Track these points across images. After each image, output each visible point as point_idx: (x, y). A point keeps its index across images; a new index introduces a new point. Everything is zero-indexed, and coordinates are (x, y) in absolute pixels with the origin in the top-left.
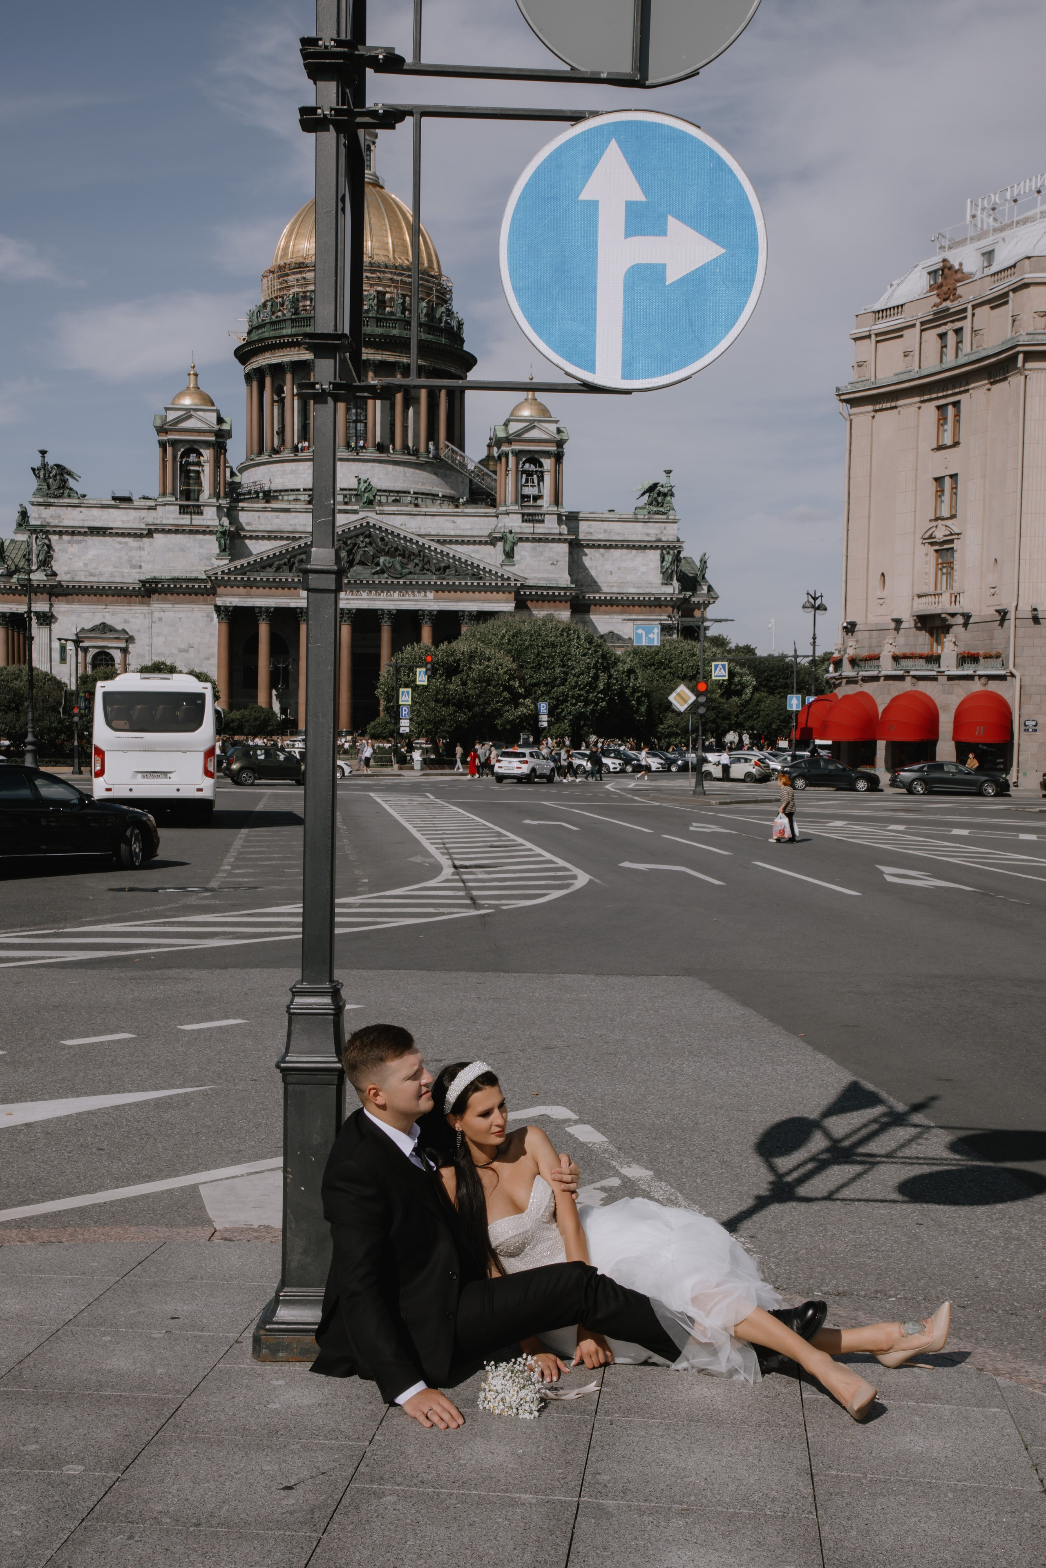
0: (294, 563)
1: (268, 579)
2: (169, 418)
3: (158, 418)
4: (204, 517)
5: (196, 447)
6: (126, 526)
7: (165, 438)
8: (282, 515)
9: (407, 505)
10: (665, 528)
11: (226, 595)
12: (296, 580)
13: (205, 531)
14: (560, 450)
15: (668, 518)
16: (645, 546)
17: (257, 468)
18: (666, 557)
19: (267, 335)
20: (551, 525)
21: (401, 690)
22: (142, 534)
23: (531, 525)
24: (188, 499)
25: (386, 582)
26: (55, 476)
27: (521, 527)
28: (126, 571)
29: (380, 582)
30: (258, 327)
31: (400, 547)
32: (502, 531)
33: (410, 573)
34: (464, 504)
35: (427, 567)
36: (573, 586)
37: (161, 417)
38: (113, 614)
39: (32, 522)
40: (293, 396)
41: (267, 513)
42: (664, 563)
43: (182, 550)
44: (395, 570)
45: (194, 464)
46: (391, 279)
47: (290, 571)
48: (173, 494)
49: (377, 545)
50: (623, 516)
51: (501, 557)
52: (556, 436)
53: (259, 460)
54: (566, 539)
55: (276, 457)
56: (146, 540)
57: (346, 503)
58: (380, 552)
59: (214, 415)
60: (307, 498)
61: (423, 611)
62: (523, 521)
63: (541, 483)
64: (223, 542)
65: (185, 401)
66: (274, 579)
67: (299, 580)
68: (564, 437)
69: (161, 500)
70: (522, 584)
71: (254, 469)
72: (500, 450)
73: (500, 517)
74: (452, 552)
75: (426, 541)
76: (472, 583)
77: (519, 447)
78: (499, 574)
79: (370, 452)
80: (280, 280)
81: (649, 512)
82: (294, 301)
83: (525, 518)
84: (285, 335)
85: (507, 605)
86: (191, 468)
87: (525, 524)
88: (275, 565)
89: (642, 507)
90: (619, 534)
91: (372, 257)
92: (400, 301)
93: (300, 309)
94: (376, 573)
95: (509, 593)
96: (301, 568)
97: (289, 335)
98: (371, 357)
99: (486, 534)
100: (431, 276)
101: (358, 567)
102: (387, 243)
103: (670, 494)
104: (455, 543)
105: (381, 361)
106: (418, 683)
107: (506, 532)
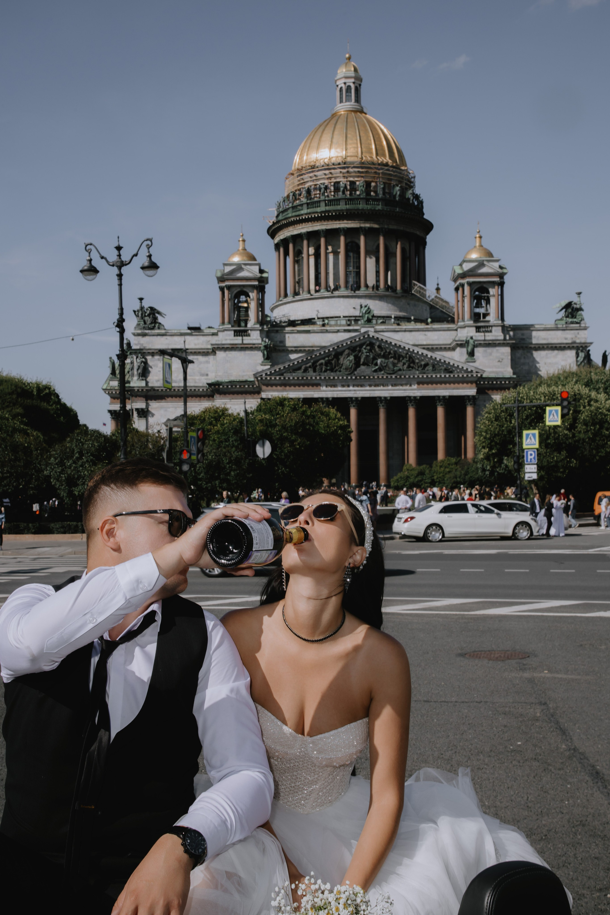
0: (316, 366)
1: (298, 378)
2: (226, 272)
3: (218, 272)
4: (251, 337)
5: (245, 289)
6: (197, 347)
7: (223, 285)
9: (392, 325)
10: (578, 333)
11: (269, 391)
12: (318, 378)
13: (252, 348)
14: (502, 280)
15: (580, 326)
16: (564, 347)
17: (284, 306)
18: (580, 354)
19: (290, 215)
20: (497, 334)
21: (525, 432)
22: (208, 352)
23: (483, 334)
24: (239, 326)
25: (383, 377)
26: (149, 315)
27: (475, 336)
28: (197, 378)
29: (378, 377)
30: (283, 212)
31: (392, 352)
32: (464, 339)
33: (400, 370)
34: (432, 322)
35: (412, 365)
36: (515, 376)
37: (220, 271)
39: (134, 347)
40: (309, 255)
41: (294, 335)
42: (579, 359)
43: (236, 361)
44: (389, 368)
45: (243, 302)
46: (375, 173)
47: (315, 371)
48: (229, 322)
49: (375, 350)
50: (547, 326)
51: (465, 356)
52: (500, 270)
53: (285, 300)
54: (508, 343)
55: (297, 298)
56: (211, 358)
57: (349, 325)
58: (379, 356)
59: (257, 267)
60: (321, 323)
61: (410, 397)
62: (476, 332)
63: (488, 306)
64: (266, 353)
65: (236, 259)
66: (303, 378)
67: (320, 378)
68: (505, 271)
69: (221, 327)
70: (481, 375)
71: (282, 307)
72: (458, 283)
73: (459, 330)
74: (430, 354)
75: (410, 347)
76: (445, 376)
77: (471, 280)
78: (465, 368)
79: (363, 291)
80: (299, 178)
81: (566, 323)
82: (309, 191)
83: (478, 329)
84: (302, 215)
85: (471, 391)
86: (240, 305)
87: (478, 334)
88: (303, 368)
89: (561, 320)
90: (545, 339)
91: (362, 158)
92: (382, 186)
93: (313, 197)
94: (375, 371)
95: (472, 382)
96: (322, 369)
97: (306, 214)
98: (363, 225)
99: (449, 342)
100: (402, 170)
101: (362, 367)
102: (372, 149)
103: (581, 309)
104: (428, 349)
105: (371, 229)
106: (548, 423)
107: (469, 338)
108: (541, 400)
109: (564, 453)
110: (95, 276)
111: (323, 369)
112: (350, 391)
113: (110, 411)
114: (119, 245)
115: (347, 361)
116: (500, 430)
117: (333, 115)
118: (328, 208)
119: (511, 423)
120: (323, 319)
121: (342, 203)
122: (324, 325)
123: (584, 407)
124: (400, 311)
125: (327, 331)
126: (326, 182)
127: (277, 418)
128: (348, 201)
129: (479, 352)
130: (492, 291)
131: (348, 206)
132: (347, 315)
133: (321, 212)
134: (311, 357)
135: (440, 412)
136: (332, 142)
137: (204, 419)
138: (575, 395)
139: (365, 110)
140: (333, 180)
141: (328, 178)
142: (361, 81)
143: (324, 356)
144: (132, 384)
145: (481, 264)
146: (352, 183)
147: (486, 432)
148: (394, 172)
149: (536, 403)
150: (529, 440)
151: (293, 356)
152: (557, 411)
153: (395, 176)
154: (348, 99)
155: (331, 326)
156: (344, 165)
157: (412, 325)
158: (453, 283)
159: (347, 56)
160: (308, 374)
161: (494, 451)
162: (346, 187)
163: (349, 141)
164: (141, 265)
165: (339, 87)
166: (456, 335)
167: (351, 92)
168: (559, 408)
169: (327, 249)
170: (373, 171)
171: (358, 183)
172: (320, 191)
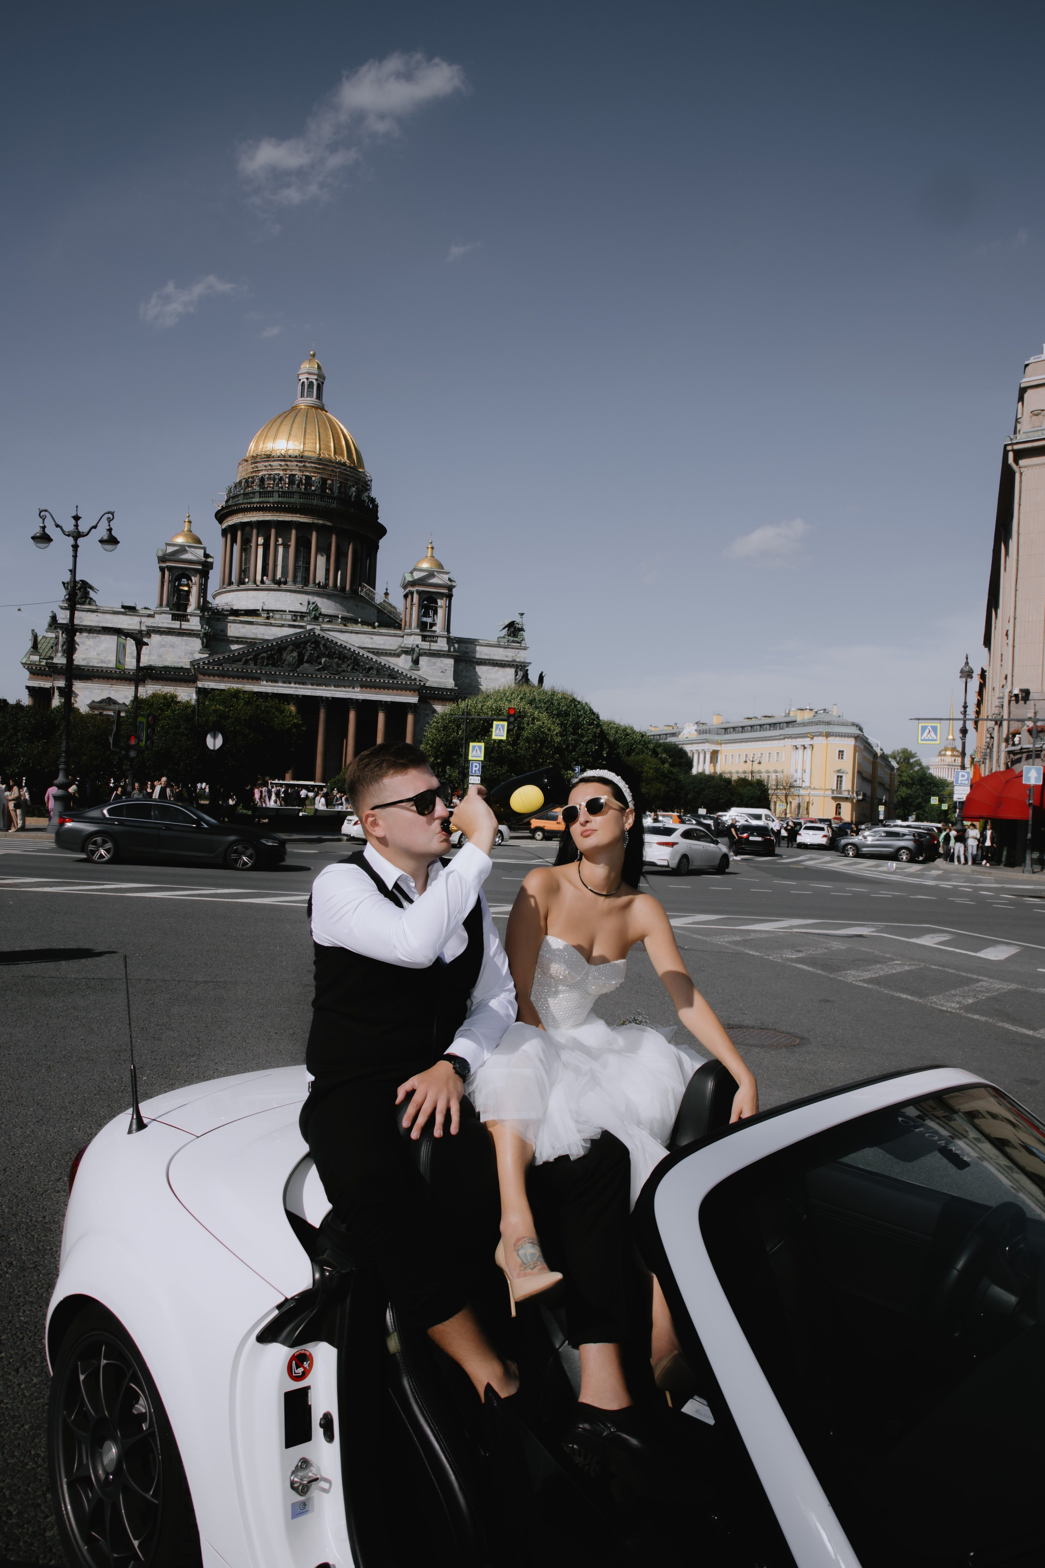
0: (258, 659)
1: (238, 670)
2: (168, 552)
3: (160, 551)
4: (190, 623)
5: (187, 573)
6: (130, 628)
7: (164, 565)
8: (248, 626)
9: (338, 625)
10: (518, 653)
11: (206, 680)
12: (259, 672)
13: (190, 634)
14: (450, 593)
15: (521, 646)
16: (505, 664)
17: (228, 594)
18: (519, 673)
19: (241, 502)
20: (442, 645)
21: (471, 744)
23: (428, 643)
24: (178, 610)
25: (326, 677)
26: (80, 589)
27: (421, 645)
29: (321, 676)
30: (233, 498)
31: (337, 652)
32: (410, 646)
33: (344, 671)
34: (379, 626)
35: (356, 667)
36: (456, 688)
37: (162, 550)
38: (116, 691)
39: (60, 621)
40: (257, 545)
41: (236, 625)
42: (517, 677)
43: (172, 646)
44: (333, 668)
45: (184, 585)
46: (332, 471)
47: (256, 664)
48: (168, 605)
49: (320, 649)
50: (490, 642)
51: (410, 664)
52: (449, 583)
53: (229, 588)
54: (452, 655)
55: (242, 587)
57: (294, 621)
58: (324, 655)
59: (202, 551)
60: (266, 615)
61: (351, 699)
62: (422, 641)
63: (435, 616)
64: (205, 641)
65: (180, 540)
66: (242, 670)
67: (261, 672)
68: (454, 584)
69: (158, 609)
70: (425, 684)
71: (225, 594)
72: (407, 590)
73: (405, 637)
74: (375, 658)
75: (356, 649)
76: (389, 681)
77: (421, 589)
78: (409, 676)
79: (311, 587)
80: (252, 466)
81: (508, 641)
82: (262, 480)
83: (424, 638)
84: (254, 503)
85: (413, 699)
86: (182, 588)
87: (423, 643)
88: (244, 659)
89: (504, 637)
90: (487, 655)
91: (320, 454)
92: (338, 485)
93: (266, 486)
94: (319, 670)
95: (414, 690)
96: (263, 663)
97: (258, 503)
98: (316, 521)
99: (395, 649)
100: (359, 471)
101: (306, 665)
102: (330, 447)
103: (522, 630)
104: (373, 653)
105: (322, 525)
106: (494, 737)
107: (414, 646)
108: (488, 714)
109: (506, 768)
110: (47, 545)
111: (265, 663)
112: (291, 687)
113: (28, 687)
114: (77, 514)
115: (291, 657)
116: (446, 739)
117: (293, 408)
118: (280, 499)
119: (458, 734)
120: (268, 611)
121: (296, 496)
122: (268, 618)
123: (528, 724)
124: (348, 612)
125: (271, 625)
126: (281, 473)
127: (231, 710)
128: (302, 495)
129: (423, 660)
130: (440, 602)
131: (301, 500)
132: (293, 610)
133: (274, 503)
134: (253, 649)
135: (381, 717)
136: (290, 434)
137: (152, 705)
138: (520, 712)
139: (326, 408)
140: (289, 472)
141: (283, 470)
142: (324, 379)
143: (266, 649)
144: (55, 661)
145: (431, 575)
146: (308, 478)
147: (433, 741)
148: (351, 472)
149: (483, 716)
150: (475, 752)
151: (234, 647)
152: (503, 726)
153: (352, 477)
154: (310, 395)
155: (275, 619)
156: (301, 458)
157: (359, 628)
158: (403, 590)
159: (312, 352)
160: (248, 666)
161: (439, 761)
162: (301, 481)
163: (308, 436)
164: (100, 539)
165: (302, 381)
166: (402, 641)
167: (313, 389)
168: (505, 723)
169: (277, 541)
170: (330, 469)
171: (313, 479)
172: (274, 481)
